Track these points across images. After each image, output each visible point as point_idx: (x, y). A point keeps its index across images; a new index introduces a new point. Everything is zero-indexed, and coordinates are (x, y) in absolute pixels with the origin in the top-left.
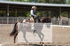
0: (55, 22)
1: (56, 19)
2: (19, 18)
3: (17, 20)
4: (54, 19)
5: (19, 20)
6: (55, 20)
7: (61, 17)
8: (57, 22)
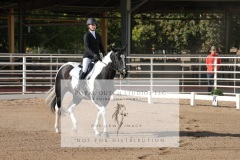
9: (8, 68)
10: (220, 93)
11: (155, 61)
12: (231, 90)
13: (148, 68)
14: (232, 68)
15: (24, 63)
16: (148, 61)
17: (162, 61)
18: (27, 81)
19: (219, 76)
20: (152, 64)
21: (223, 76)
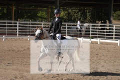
0: (99, 32)
1: (101, 26)
2: (19, 24)
3: (16, 26)
4: (99, 24)
5: (19, 26)
6: (100, 28)
7: (114, 22)
8: (104, 32)
9: (11, 26)
10: (92, 38)
11: (68, 25)
12: (96, 37)
13: (65, 28)
14: (97, 29)
15: (18, 25)
16: (65, 25)
17: (71, 25)
18: (19, 31)
19: (92, 31)
20: (67, 26)
21: (93, 31)
